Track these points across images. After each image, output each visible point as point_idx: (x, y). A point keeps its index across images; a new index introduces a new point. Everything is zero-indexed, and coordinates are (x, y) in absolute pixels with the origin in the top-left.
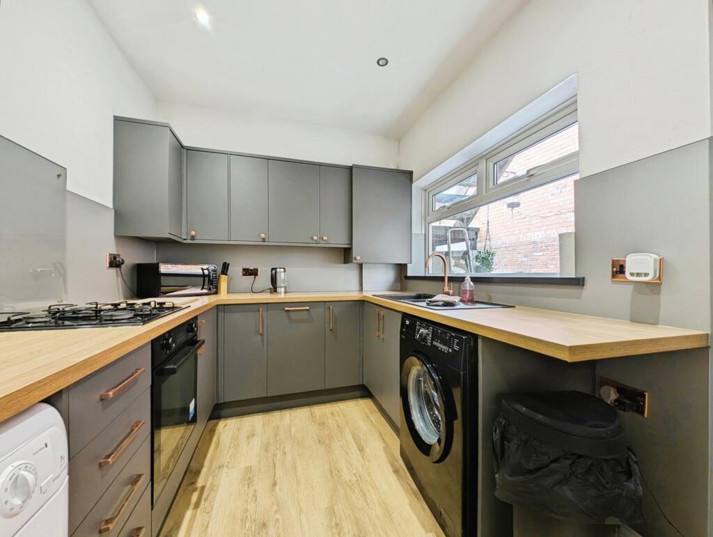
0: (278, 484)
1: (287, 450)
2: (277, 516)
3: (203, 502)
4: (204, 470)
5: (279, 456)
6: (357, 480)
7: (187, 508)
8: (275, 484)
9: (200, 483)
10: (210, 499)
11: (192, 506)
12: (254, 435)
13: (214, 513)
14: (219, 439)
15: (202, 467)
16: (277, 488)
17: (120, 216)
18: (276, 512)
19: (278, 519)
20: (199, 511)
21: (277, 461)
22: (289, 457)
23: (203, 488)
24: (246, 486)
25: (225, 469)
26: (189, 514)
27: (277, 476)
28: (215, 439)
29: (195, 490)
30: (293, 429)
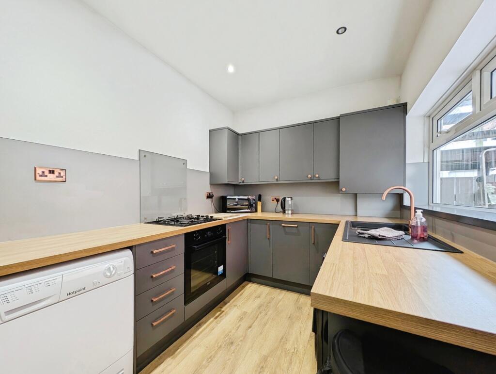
0: (252, 328)
1: (269, 313)
2: (240, 343)
3: (219, 318)
4: (229, 304)
5: (262, 314)
6: (293, 352)
7: (213, 317)
8: (250, 327)
9: (223, 309)
10: (222, 318)
11: (215, 317)
12: (259, 297)
13: (219, 325)
14: (243, 292)
15: (229, 302)
16: (250, 329)
17: (212, 175)
18: (241, 340)
19: (239, 344)
20: (215, 320)
21: (259, 316)
22: (267, 317)
23: (223, 311)
24: (238, 321)
25: (237, 307)
26: (212, 319)
27: (254, 324)
28: (242, 291)
29: (220, 311)
30: (280, 303)
